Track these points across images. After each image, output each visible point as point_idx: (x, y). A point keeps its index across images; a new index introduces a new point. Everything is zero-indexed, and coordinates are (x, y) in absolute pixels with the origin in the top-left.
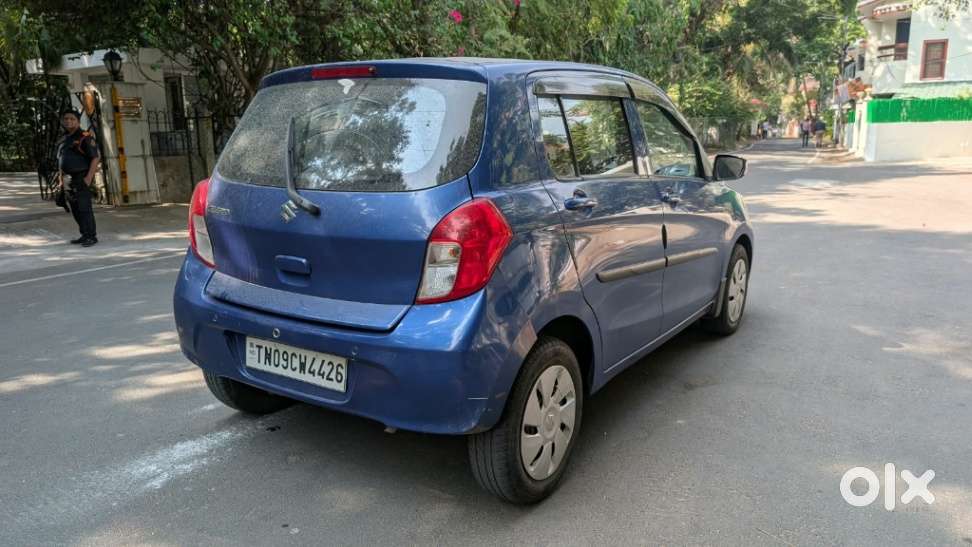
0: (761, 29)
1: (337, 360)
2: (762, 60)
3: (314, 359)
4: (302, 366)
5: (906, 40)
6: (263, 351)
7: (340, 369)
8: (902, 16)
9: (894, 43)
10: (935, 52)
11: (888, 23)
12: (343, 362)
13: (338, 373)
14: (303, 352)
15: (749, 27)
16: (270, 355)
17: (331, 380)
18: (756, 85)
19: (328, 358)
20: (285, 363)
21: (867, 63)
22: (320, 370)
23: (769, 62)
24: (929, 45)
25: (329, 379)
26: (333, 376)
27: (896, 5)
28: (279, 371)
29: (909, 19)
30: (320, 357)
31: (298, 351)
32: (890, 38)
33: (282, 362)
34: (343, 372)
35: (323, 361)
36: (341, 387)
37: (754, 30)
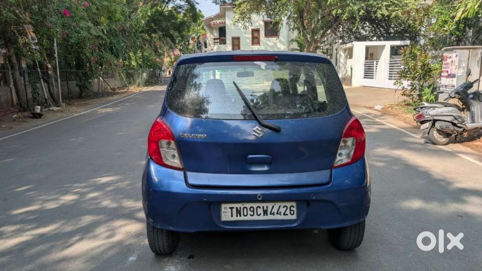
0: (161, 27)
1: (289, 204)
2: (160, 41)
3: (273, 207)
4: (265, 212)
5: (225, 36)
6: (234, 211)
7: (292, 208)
8: (222, 25)
9: (218, 37)
10: (236, 42)
11: (215, 28)
12: (294, 204)
13: (291, 210)
14: (265, 205)
15: (155, 26)
16: (240, 211)
17: (287, 215)
18: (157, 53)
19: (283, 204)
20: (252, 213)
21: (208, 45)
22: (278, 211)
23: (163, 42)
24: (233, 39)
25: (284, 214)
26: (288, 212)
27: (219, 21)
28: (249, 218)
29: (225, 27)
30: (277, 205)
31: (261, 205)
32: (216, 35)
33: (249, 212)
34: (295, 209)
35: (280, 206)
36: (294, 217)
37: (158, 27)
